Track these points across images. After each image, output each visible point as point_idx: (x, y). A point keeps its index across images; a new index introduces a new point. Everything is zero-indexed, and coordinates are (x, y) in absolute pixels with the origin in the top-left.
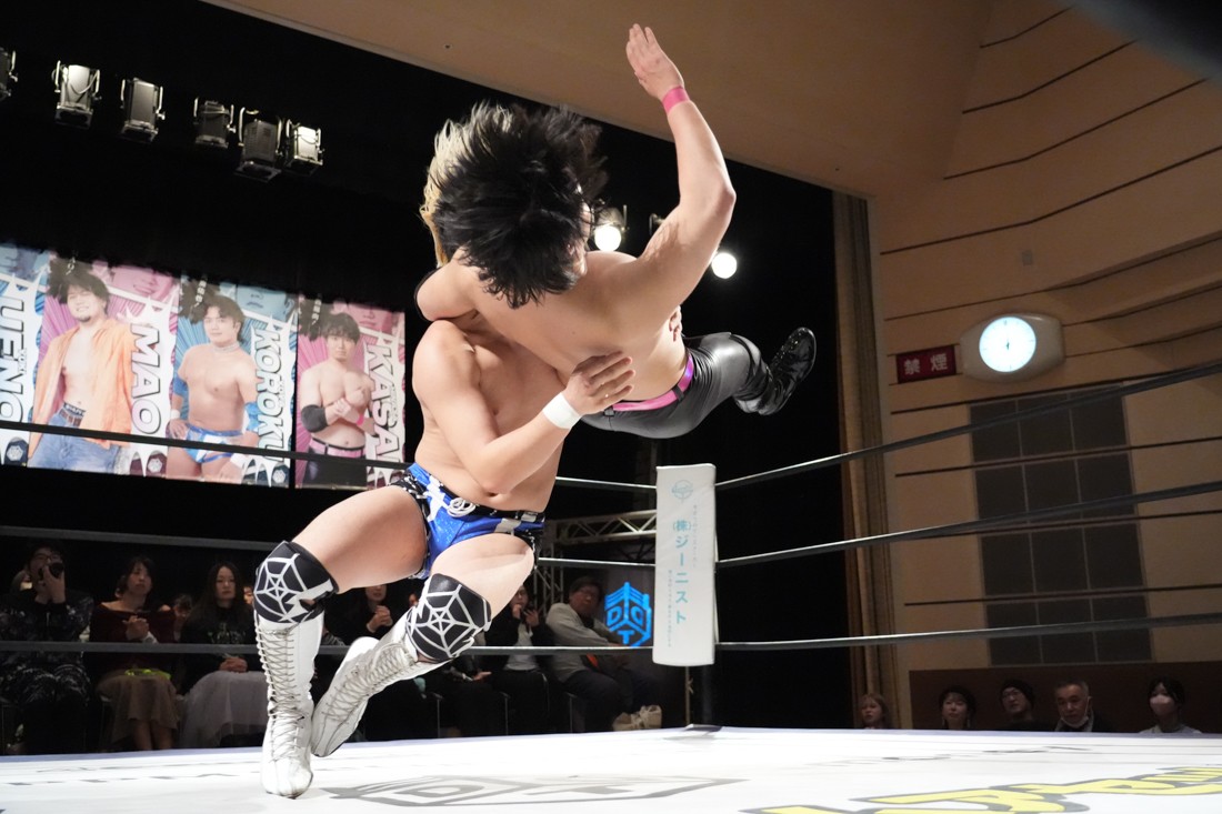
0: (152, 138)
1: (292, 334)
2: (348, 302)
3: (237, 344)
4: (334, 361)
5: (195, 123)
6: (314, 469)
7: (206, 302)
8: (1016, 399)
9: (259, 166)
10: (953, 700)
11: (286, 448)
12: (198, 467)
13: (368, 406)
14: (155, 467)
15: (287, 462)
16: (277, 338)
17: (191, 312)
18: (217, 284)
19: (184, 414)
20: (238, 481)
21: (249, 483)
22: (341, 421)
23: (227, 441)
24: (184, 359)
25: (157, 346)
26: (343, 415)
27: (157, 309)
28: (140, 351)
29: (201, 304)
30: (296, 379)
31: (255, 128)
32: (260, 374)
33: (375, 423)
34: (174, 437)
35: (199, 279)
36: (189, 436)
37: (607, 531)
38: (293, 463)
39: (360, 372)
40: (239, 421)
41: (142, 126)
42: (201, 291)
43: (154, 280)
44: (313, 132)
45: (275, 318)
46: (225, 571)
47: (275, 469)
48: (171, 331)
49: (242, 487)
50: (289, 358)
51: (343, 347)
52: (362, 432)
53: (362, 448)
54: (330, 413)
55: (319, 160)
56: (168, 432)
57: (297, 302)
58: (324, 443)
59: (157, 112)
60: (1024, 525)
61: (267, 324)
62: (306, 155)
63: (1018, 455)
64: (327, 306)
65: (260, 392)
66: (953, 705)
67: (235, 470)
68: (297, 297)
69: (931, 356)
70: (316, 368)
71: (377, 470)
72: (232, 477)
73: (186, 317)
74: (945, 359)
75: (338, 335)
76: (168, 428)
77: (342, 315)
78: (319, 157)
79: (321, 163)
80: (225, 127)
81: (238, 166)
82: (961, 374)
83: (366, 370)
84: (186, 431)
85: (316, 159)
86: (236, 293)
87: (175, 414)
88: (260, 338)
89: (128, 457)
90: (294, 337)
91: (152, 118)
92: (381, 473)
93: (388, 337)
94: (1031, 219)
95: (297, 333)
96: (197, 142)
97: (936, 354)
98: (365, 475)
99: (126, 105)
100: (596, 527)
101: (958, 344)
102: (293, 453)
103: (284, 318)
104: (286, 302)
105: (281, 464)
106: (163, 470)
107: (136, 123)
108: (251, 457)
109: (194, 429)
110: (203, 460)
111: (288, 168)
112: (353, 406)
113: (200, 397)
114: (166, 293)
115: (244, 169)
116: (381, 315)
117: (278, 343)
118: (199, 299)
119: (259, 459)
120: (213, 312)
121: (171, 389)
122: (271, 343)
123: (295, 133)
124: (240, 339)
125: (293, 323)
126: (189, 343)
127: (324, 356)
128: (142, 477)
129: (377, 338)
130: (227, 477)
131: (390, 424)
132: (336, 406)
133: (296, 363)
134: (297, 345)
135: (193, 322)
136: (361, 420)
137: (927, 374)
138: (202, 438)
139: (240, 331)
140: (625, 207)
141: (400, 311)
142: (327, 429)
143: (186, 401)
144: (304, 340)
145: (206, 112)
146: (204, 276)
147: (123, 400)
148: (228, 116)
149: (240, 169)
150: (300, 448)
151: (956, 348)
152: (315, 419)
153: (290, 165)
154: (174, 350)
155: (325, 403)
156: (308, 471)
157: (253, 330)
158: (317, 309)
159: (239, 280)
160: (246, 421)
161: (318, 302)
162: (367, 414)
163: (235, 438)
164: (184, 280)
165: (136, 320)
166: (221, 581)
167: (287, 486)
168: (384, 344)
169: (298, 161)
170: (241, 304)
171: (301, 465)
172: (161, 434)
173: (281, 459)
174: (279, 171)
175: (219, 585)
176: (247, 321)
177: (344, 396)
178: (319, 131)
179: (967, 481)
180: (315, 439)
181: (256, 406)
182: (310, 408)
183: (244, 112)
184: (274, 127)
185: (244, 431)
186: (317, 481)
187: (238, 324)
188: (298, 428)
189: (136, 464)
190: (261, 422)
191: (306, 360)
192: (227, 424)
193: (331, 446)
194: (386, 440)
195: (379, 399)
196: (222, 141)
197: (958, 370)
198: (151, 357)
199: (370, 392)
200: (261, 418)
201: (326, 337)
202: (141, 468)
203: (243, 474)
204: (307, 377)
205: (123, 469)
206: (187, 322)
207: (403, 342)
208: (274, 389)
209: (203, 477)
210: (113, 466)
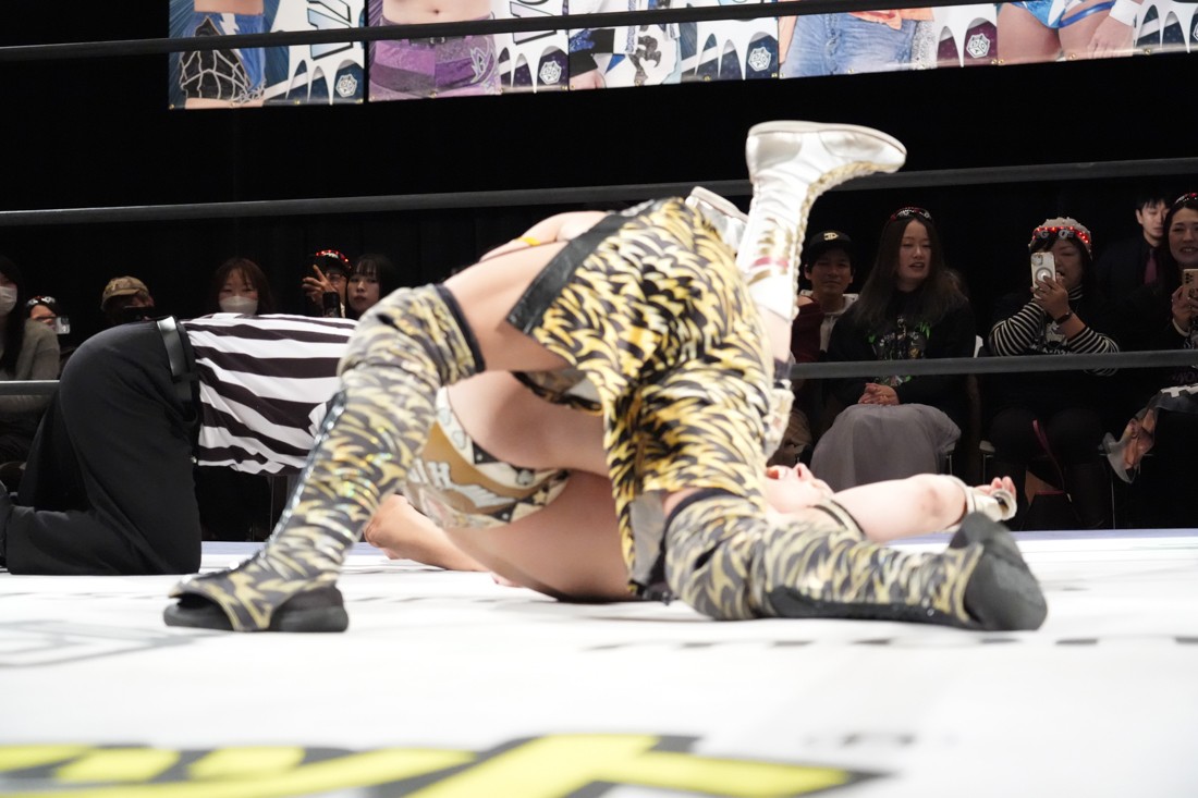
12: (1053, 36)
14: (979, 49)
20: (1129, 51)
21: (1149, 52)
67: (1120, 32)
72: (1114, 48)
89: (931, 38)
106: (993, 52)
110: (1060, 23)
128: (959, 69)
130: (1106, 46)
189: (947, 47)
202: (955, 54)
203: (1136, 37)
205: (927, 60)
209: (1062, 54)
210: (910, 57)
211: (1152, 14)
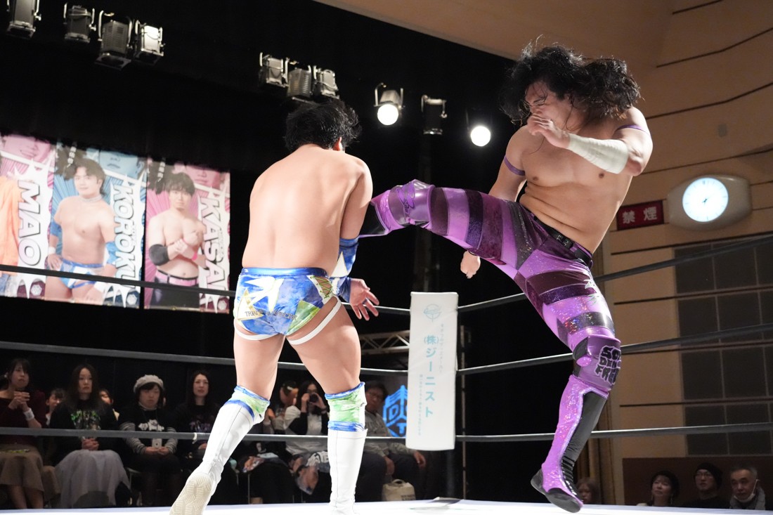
0: (31, 35)
1: (142, 189)
2: (185, 164)
3: (100, 196)
4: (176, 211)
5: (65, 23)
6: (158, 294)
7: (76, 163)
8: (713, 243)
9: (114, 57)
10: (660, 481)
11: (137, 278)
12: (70, 292)
13: (201, 245)
14: (36, 292)
15: (138, 289)
16: (131, 192)
17: (65, 171)
18: (84, 149)
19: (59, 250)
20: (100, 302)
21: (109, 304)
22: (180, 257)
23: (92, 272)
24: (59, 207)
25: (38, 197)
26: (181, 252)
27: (38, 169)
28: (25, 202)
29: (73, 164)
30: (145, 224)
31: (111, 27)
32: (118, 220)
33: (206, 259)
34: (51, 269)
35: (70, 146)
36: (62, 268)
37: (388, 345)
38: (142, 290)
39: (195, 219)
40: (101, 256)
41: (23, 25)
42: (72, 155)
43: (36, 146)
44: (156, 30)
45: (129, 176)
46: (85, 371)
47: (129, 294)
48: (49, 186)
49: (104, 307)
50: (140, 207)
51: (182, 199)
52: (196, 266)
53: (196, 278)
54: (171, 251)
55: (161, 52)
56: (46, 265)
57: (146, 163)
58: (166, 274)
59: (35, 14)
60: (716, 344)
61: (122, 181)
62: (150, 48)
63: (712, 288)
64: (169, 167)
65: (118, 234)
66: (660, 485)
67: (97, 295)
68: (146, 160)
69: (644, 209)
70: (160, 215)
71: (207, 296)
72: (95, 300)
73: (61, 175)
74: (655, 212)
75: (178, 189)
76: (46, 261)
77: (181, 174)
78: (161, 50)
79: (162, 55)
80: (88, 26)
81: (98, 56)
82: (668, 223)
83: (200, 217)
84: (61, 264)
85: (158, 51)
86: (99, 157)
87: (52, 250)
88: (117, 192)
89: (15, 284)
90: (144, 191)
91: (31, 18)
92: (210, 298)
93: (216, 191)
94: (725, 99)
95: (146, 188)
96: (66, 38)
97: (647, 208)
98: (198, 299)
99: (11, 9)
100: (380, 342)
101: (666, 199)
102: (143, 282)
103: (136, 176)
104: (138, 164)
105: (133, 290)
106: (43, 293)
107: (19, 23)
108: (110, 285)
109: (67, 262)
110: (73, 287)
111: (136, 58)
112: (189, 245)
113: (71, 237)
114: (45, 156)
115: (103, 59)
116: (211, 175)
117: (131, 195)
118: (70, 161)
119: (117, 286)
120: (81, 171)
121: (49, 231)
122: (126, 196)
123: (142, 31)
124: (103, 193)
125: (143, 180)
126: (62, 195)
127: (166, 206)
128: (26, 299)
129: (208, 193)
130: (91, 299)
131: (218, 259)
132: (176, 245)
133: (145, 211)
134: (146, 198)
135: (66, 179)
136: (195, 257)
137: (640, 223)
138: (73, 269)
139: (102, 186)
140: (402, 90)
141: (226, 172)
142: (169, 263)
143: (61, 240)
144: (151, 193)
145: (73, 15)
146: (75, 143)
147: (12, 239)
148: (90, 18)
149: (99, 59)
150: (149, 278)
151: (664, 203)
152: (161, 256)
153: (138, 56)
154: (51, 201)
155: (168, 243)
156: (154, 296)
157: (112, 186)
158: (162, 169)
159: (102, 147)
160: (107, 256)
161: (163, 164)
162: (200, 252)
163: (98, 269)
164: (59, 146)
165: (22, 177)
166: (82, 379)
167: (138, 307)
168: (213, 197)
169: (144, 53)
170: (103, 164)
171: (148, 291)
172: (41, 266)
173: (133, 287)
174: (130, 61)
175: (81, 382)
176: (107, 178)
177: (182, 237)
178: (161, 29)
179: (671, 309)
180: (160, 271)
181: (115, 245)
182: (156, 247)
183: (103, 15)
184: (126, 26)
185: (104, 264)
186: (161, 303)
187: (101, 181)
188: (147, 262)
189: (22, 289)
190: (118, 257)
191: (153, 209)
192: (92, 258)
193: (172, 276)
194: (215, 272)
195: (210, 240)
196: (85, 37)
197: (666, 220)
198: (33, 206)
199: (203, 234)
200: (118, 254)
201: (169, 191)
202: (25, 292)
203: (105, 296)
204: (152, 223)
205: (12, 292)
206: (61, 179)
207: (228, 196)
208: (128, 231)
209: (73, 299)
210: (5, 289)
211: (111, 289)
